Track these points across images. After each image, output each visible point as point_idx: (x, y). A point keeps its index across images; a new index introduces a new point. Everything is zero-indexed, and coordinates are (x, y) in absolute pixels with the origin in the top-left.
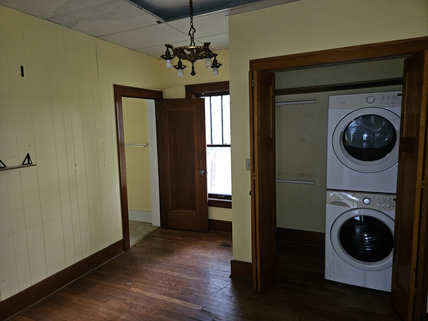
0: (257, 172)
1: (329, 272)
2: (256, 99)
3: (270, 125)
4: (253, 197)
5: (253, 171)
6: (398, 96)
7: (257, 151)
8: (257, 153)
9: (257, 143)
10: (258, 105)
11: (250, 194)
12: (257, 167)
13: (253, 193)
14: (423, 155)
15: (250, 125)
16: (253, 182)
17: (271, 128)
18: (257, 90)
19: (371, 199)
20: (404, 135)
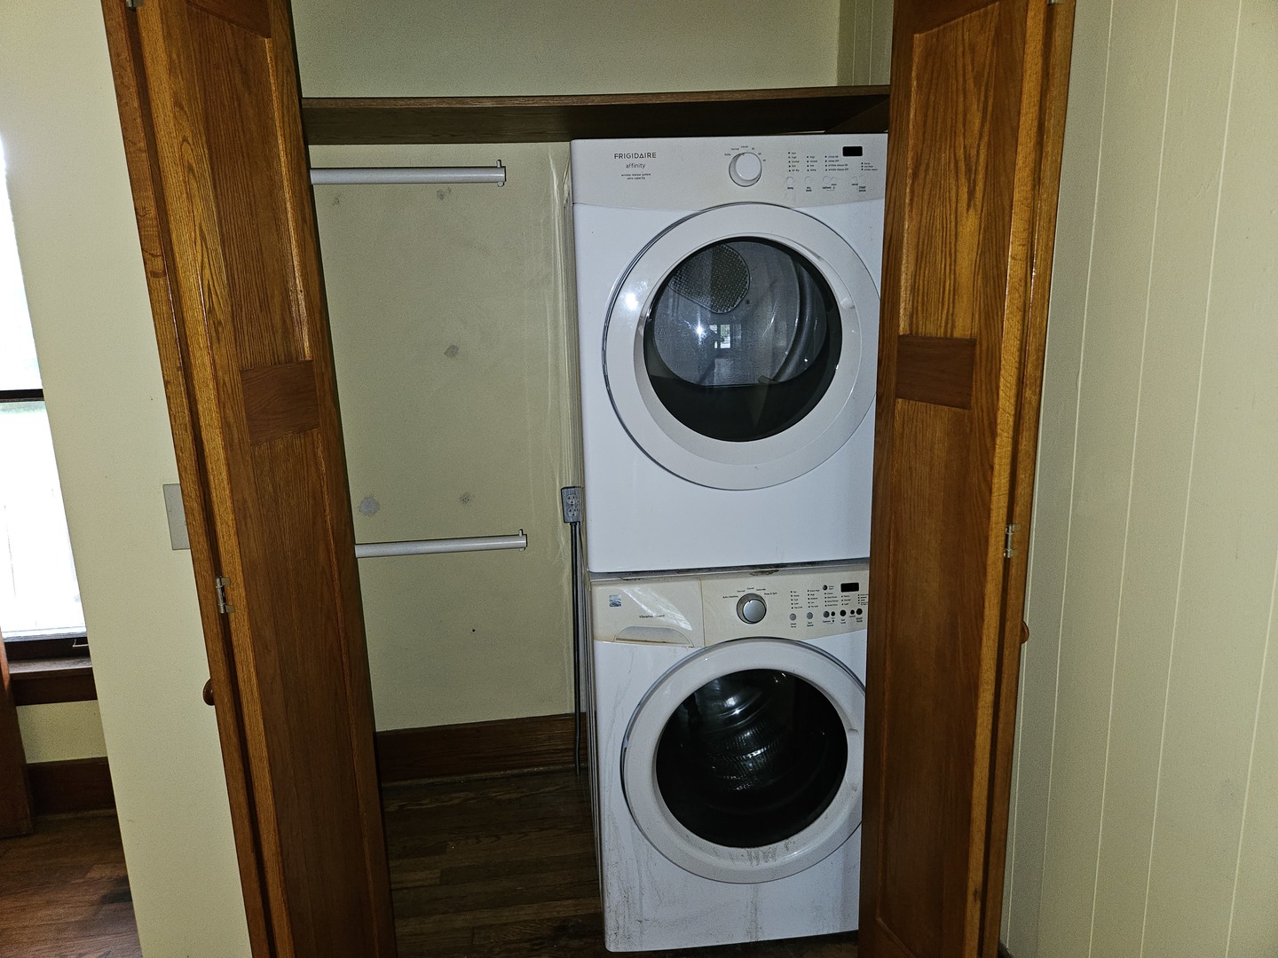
0: (239, 568)
1: (621, 923)
2: (169, 103)
3: (291, 276)
4: (230, 718)
5: (207, 565)
6: (845, 155)
7: (219, 441)
8: (222, 456)
9: (212, 394)
10: (185, 140)
11: (209, 699)
12: (234, 540)
13: (224, 693)
14: (1013, 413)
15: (151, 275)
16: (216, 629)
17: (301, 297)
18: (168, 36)
19: (766, 599)
20: (903, 326)
